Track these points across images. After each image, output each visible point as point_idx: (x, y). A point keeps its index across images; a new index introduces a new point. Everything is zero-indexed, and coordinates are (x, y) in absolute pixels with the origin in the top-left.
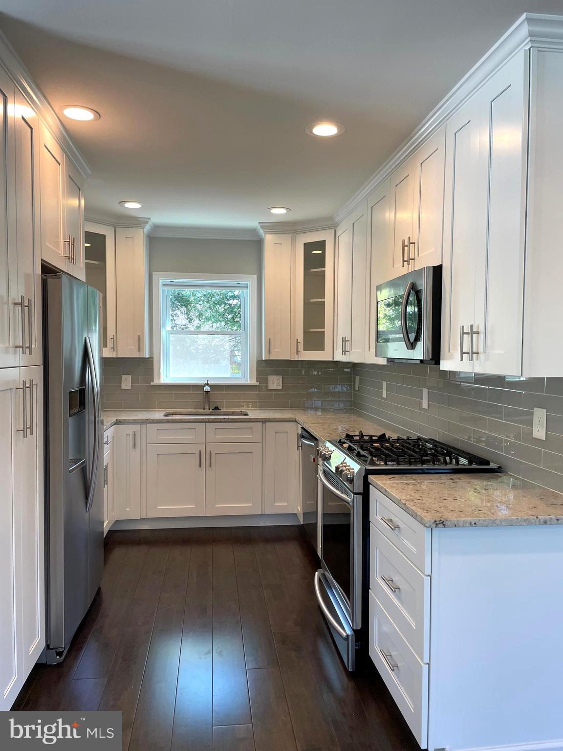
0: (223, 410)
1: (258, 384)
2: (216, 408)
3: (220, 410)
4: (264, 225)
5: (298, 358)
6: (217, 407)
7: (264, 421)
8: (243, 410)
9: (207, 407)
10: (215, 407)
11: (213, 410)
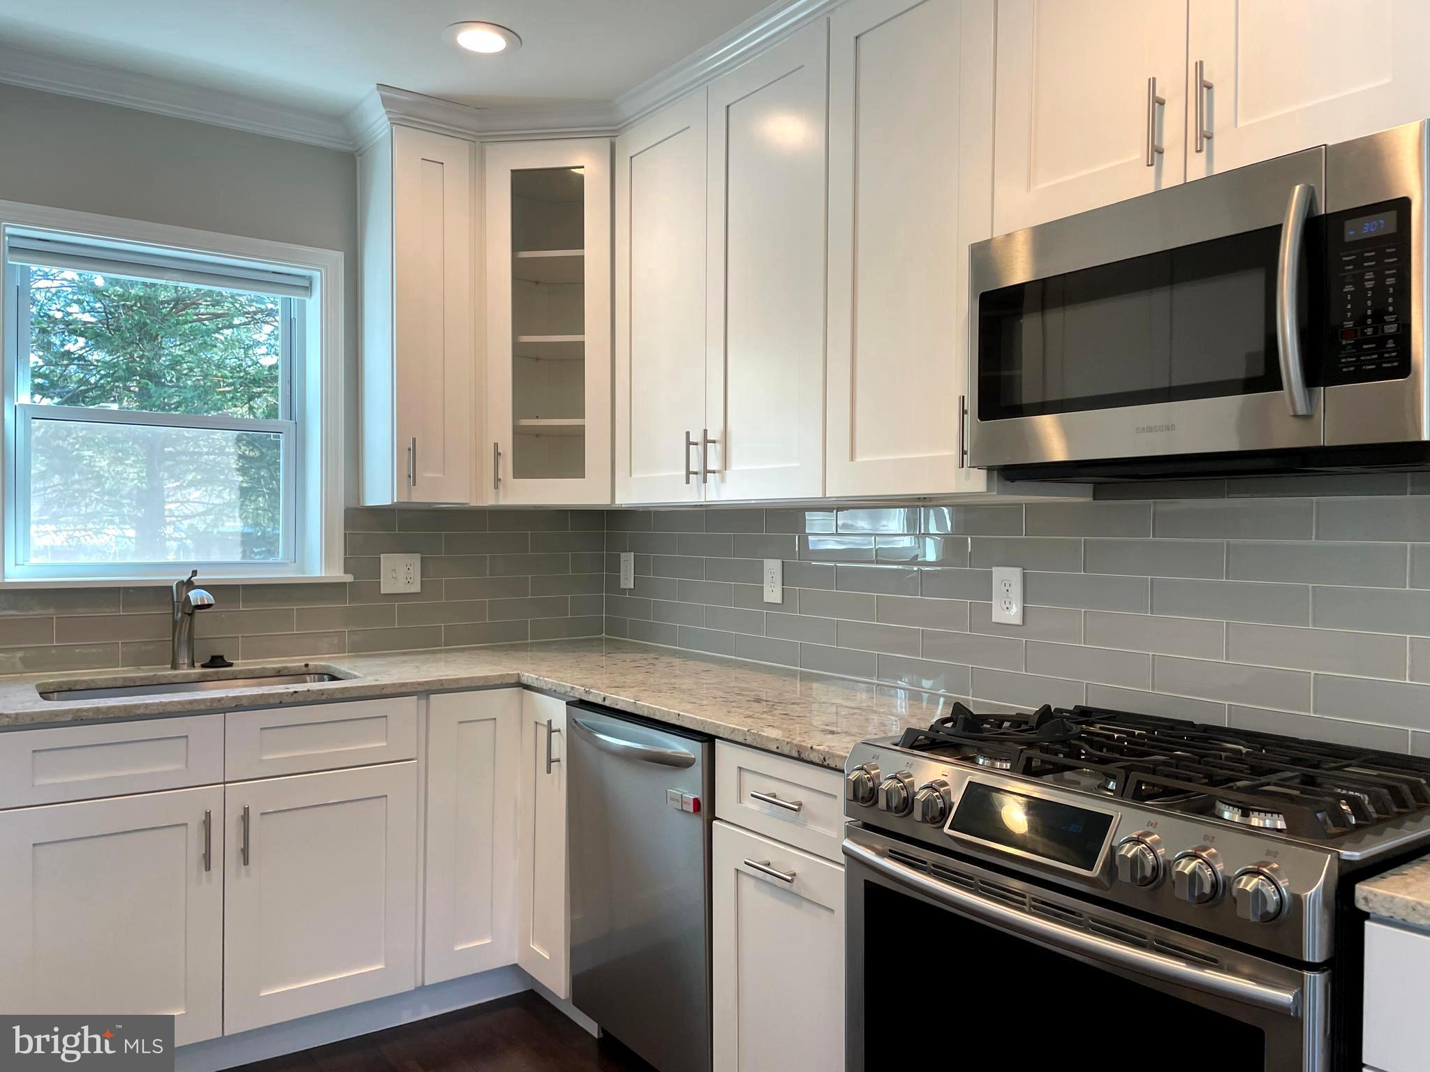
0: (240, 665)
1: (349, 578)
2: (217, 661)
3: (231, 665)
4: (392, 98)
5: (497, 498)
6: (222, 657)
7: (425, 691)
8: (317, 662)
9: (184, 659)
10: (214, 658)
11: (203, 666)
